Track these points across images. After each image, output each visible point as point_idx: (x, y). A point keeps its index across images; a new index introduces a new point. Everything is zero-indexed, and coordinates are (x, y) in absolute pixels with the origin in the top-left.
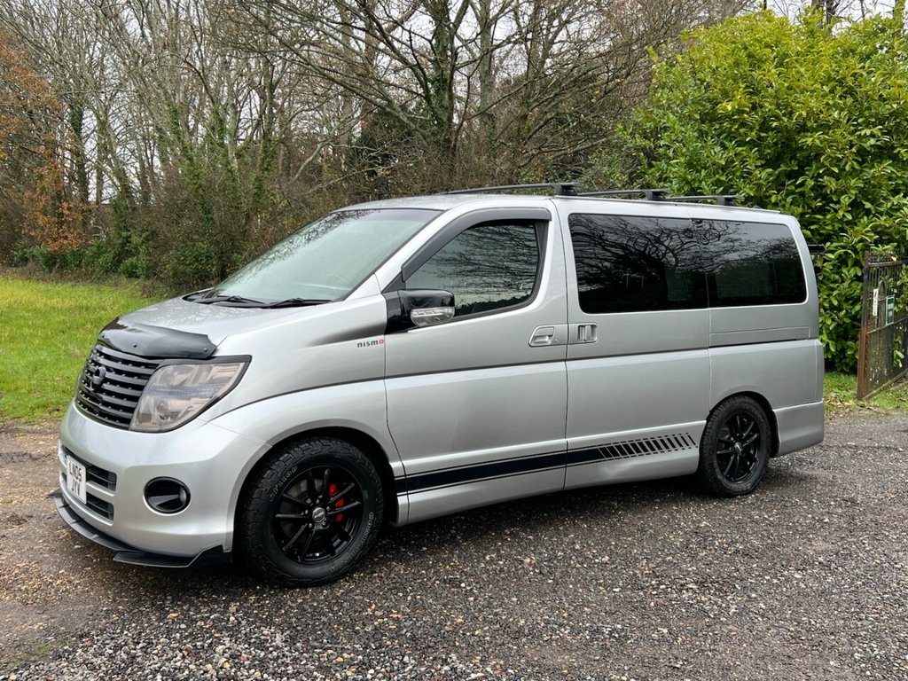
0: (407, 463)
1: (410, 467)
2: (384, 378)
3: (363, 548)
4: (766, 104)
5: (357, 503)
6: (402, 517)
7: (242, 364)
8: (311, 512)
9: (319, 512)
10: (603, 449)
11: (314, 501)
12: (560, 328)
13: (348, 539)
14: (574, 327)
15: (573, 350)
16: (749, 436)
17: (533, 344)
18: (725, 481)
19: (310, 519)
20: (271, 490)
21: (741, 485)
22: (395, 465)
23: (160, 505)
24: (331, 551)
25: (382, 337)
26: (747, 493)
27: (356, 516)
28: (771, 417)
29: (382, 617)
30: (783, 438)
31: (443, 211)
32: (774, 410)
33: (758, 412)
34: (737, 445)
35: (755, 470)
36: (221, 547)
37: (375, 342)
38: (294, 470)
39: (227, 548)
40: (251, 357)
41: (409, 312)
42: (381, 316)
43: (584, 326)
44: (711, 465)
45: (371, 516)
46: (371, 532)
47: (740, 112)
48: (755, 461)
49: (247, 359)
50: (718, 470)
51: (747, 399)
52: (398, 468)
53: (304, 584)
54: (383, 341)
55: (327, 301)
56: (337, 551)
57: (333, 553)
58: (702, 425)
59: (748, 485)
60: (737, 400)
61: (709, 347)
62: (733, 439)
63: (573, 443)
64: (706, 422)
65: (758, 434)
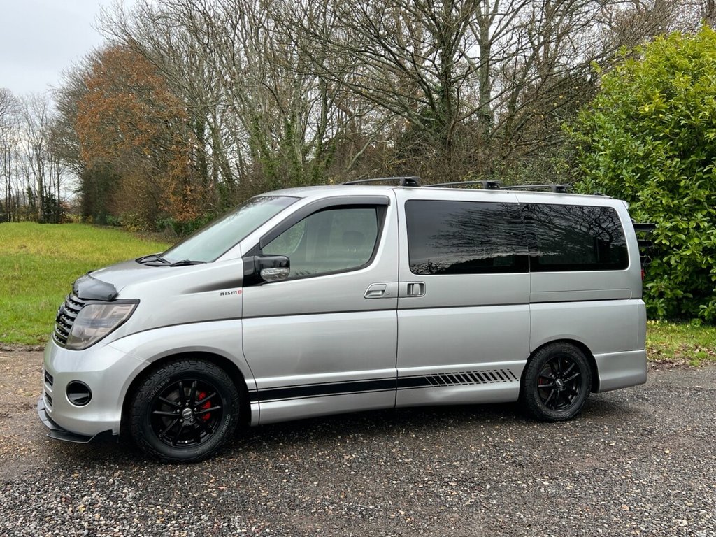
0: (258, 380)
1: (261, 383)
2: (242, 318)
3: (222, 439)
4: (680, 106)
5: (218, 407)
6: (254, 419)
7: (133, 305)
8: (181, 411)
9: (187, 412)
10: (429, 378)
11: (184, 403)
12: (392, 286)
13: (211, 432)
14: (404, 285)
15: (403, 302)
16: (570, 374)
17: (367, 297)
18: (545, 410)
19: (180, 416)
20: (149, 394)
21: (561, 413)
22: (249, 381)
23: (75, 400)
24: (198, 440)
25: (240, 289)
26: (567, 419)
27: (217, 416)
28: (592, 361)
29: (212, 488)
30: (602, 377)
31: (301, 198)
32: (594, 355)
33: (579, 356)
34: (558, 381)
35: (576, 402)
36: (110, 431)
37: (234, 292)
38: (167, 381)
39: (116, 431)
40: (139, 301)
41: (259, 272)
42: (239, 274)
43: (413, 284)
44: (532, 395)
45: (228, 417)
46: (229, 427)
47: (657, 112)
48: (576, 394)
49: (137, 302)
50: (538, 400)
51: (567, 345)
52: (251, 384)
53: (174, 461)
54: (242, 292)
55: (203, 262)
56: (202, 440)
57: (199, 442)
58: (522, 364)
59: (568, 413)
60: (558, 345)
61: (530, 303)
62: (553, 377)
63: (402, 372)
64: (526, 361)
65: (578, 374)
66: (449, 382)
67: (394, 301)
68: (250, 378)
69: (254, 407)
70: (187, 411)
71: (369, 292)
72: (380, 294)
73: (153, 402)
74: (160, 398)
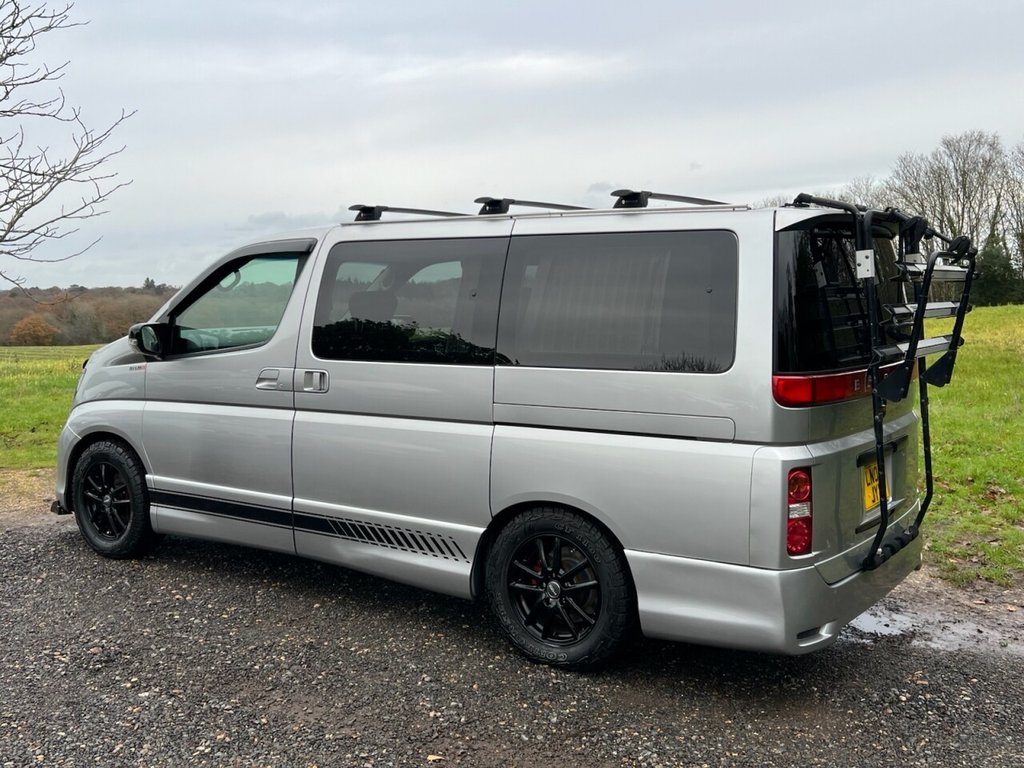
0: (156, 477)
1: (157, 482)
2: (145, 400)
6: (154, 524)
10: (334, 523)
12: (285, 373)
14: (300, 372)
15: (301, 398)
22: (149, 477)
25: (144, 364)
32: (626, 551)
34: (549, 585)
37: (140, 368)
38: (90, 461)
43: (313, 373)
46: (132, 528)
52: (150, 481)
54: (145, 367)
56: (118, 535)
58: (475, 534)
59: (564, 655)
60: (549, 513)
61: (495, 423)
62: (540, 573)
63: (299, 505)
64: (481, 530)
65: (595, 582)
67: (289, 396)
68: (151, 473)
69: (154, 510)
70: (108, 499)
71: (260, 380)
72: (275, 384)
73: (82, 481)
74: (89, 478)
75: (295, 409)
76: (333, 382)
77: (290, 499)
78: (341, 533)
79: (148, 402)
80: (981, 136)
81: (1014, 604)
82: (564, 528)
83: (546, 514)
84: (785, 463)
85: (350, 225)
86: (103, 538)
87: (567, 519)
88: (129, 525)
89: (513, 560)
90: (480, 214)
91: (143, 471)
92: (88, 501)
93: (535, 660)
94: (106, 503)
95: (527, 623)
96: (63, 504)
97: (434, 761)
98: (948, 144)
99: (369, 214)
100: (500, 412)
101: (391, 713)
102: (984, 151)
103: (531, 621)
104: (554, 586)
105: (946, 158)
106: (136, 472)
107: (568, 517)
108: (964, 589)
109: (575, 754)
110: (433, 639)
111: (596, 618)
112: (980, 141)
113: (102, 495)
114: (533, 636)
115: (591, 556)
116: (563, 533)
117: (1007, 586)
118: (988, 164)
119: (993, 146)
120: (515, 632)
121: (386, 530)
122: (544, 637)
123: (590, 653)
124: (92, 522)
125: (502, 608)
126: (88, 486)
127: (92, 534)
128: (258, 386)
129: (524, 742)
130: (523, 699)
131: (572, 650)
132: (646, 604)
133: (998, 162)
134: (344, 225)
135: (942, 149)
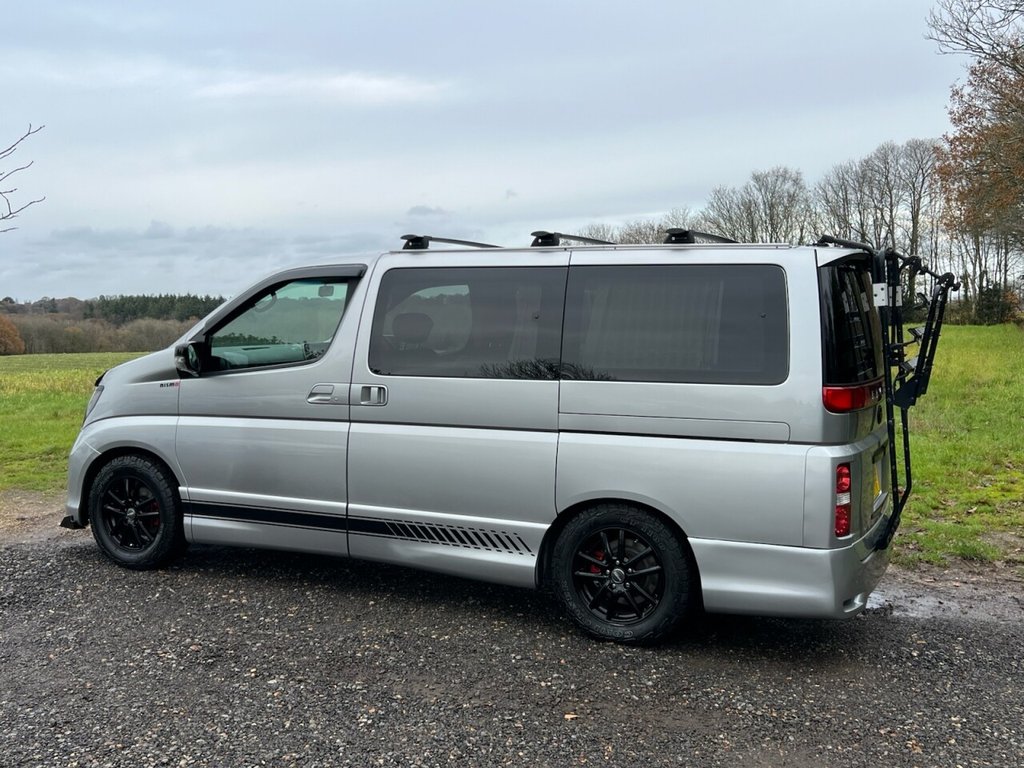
0: (191, 489)
2: (179, 415)
6: (187, 534)
8: (127, 510)
10: (392, 525)
12: (340, 388)
14: (357, 388)
15: (357, 411)
22: (182, 489)
25: (178, 380)
32: (689, 539)
34: (614, 572)
36: (72, 517)
37: (172, 384)
38: (111, 475)
39: (75, 519)
40: (103, 387)
46: (162, 539)
52: (184, 493)
54: (179, 384)
57: (141, 547)
58: (543, 530)
59: (628, 633)
60: (613, 509)
61: (559, 431)
62: (604, 562)
63: (354, 510)
64: (547, 526)
65: (658, 567)
66: (420, 536)
67: (345, 409)
68: (184, 486)
69: (188, 520)
70: (132, 512)
71: (312, 395)
72: (328, 398)
73: (102, 495)
74: (109, 492)
75: (350, 421)
76: (392, 396)
77: (344, 505)
78: (399, 534)
79: (181, 417)
80: (786, 172)
81: (957, 581)
82: (629, 521)
83: (611, 510)
84: (833, 459)
85: (399, 252)
86: (126, 551)
87: (631, 513)
88: (158, 537)
89: (578, 551)
90: (533, 245)
91: (174, 483)
92: (107, 515)
93: (601, 639)
94: (130, 517)
95: (592, 607)
96: (77, 518)
97: (572, 719)
98: (757, 178)
99: (417, 243)
100: (565, 421)
101: (508, 685)
102: (788, 186)
103: (594, 605)
104: (619, 573)
105: (756, 192)
106: (166, 485)
107: (633, 512)
108: (913, 570)
109: (684, 708)
110: (497, 626)
111: (660, 598)
112: (784, 176)
113: (124, 508)
114: (598, 618)
115: (655, 546)
116: (628, 525)
117: (946, 567)
118: (792, 198)
119: (796, 182)
120: (580, 615)
121: (448, 529)
122: (609, 618)
123: (655, 629)
124: (112, 534)
125: (568, 595)
126: (107, 500)
127: (112, 547)
128: (310, 400)
129: (636, 701)
130: (610, 670)
131: (638, 627)
132: (708, 584)
133: (801, 196)
134: (392, 253)
135: (752, 183)
